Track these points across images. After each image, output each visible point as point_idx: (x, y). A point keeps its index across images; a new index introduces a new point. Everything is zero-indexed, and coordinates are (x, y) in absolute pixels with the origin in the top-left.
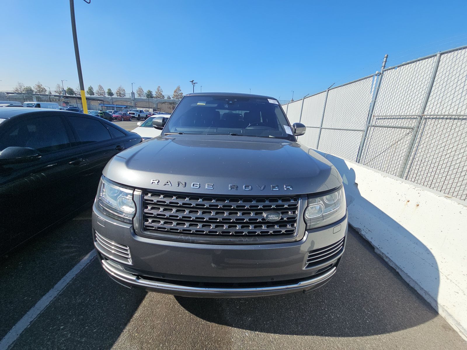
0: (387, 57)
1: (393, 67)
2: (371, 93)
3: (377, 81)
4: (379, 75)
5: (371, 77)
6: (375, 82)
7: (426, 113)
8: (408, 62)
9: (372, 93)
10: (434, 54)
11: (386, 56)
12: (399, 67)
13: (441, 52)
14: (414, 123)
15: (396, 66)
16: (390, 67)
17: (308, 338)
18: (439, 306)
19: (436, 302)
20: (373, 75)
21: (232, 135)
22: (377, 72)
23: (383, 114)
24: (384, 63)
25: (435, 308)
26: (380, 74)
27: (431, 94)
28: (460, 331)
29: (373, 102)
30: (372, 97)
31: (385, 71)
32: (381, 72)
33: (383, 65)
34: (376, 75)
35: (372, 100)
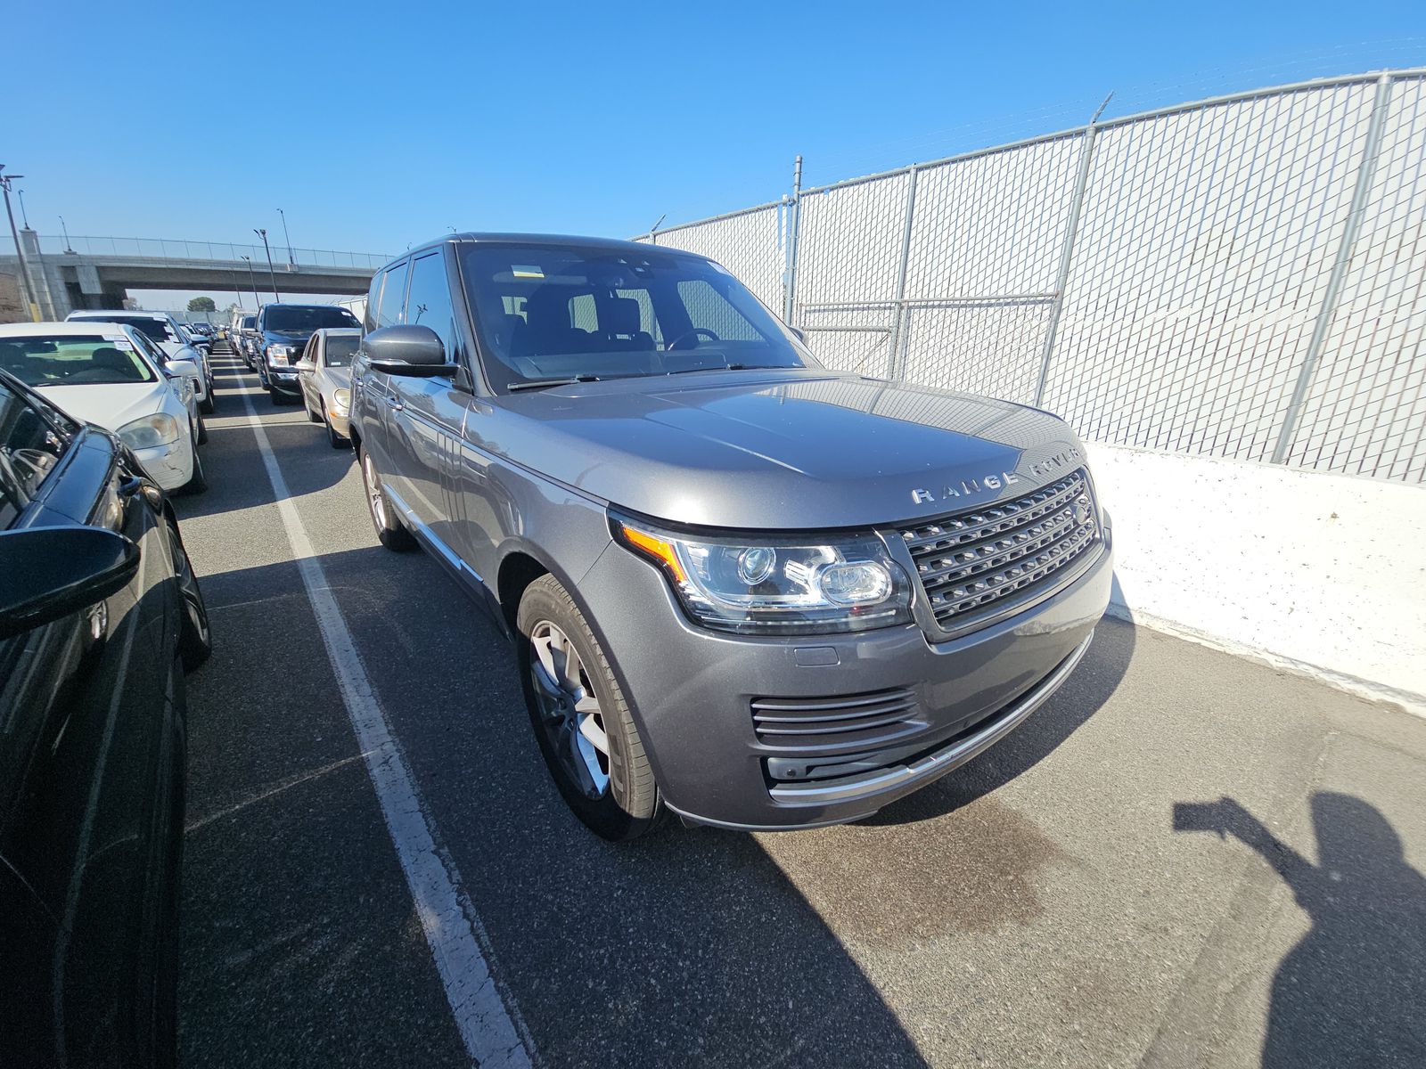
0: (801, 162)
1: (820, 188)
2: (780, 249)
3: (789, 221)
4: (791, 205)
5: (772, 207)
6: (784, 222)
7: (906, 297)
8: (852, 180)
9: (784, 248)
10: (905, 169)
11: (798, 160)
12: (832, 189)
13: (917, 166)
14: (888, 319)
15: (827, 187)
16: (813, 189)
17: (1075, 735)
18: (1132, 612)
19: (1127, 609)
20: (775, 202)
21: (732, 368)
22: (785, 198)
23: (818, 299)
24: (797, 175)
25: (1126, 619)
26: (794, 202)
27: (911, 255)
28: (1182, 633)
29: (791, 271)
30: (784, 258)
31: (803, 195)
32: (796, 199)
33: (797, 181)
34: (785, 204)
35: (785, 266)
